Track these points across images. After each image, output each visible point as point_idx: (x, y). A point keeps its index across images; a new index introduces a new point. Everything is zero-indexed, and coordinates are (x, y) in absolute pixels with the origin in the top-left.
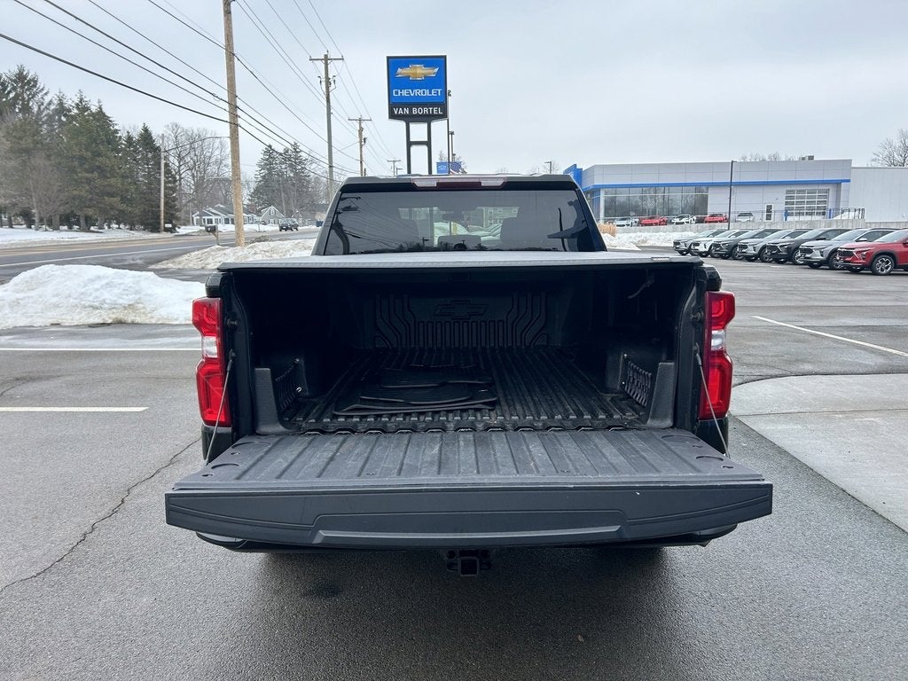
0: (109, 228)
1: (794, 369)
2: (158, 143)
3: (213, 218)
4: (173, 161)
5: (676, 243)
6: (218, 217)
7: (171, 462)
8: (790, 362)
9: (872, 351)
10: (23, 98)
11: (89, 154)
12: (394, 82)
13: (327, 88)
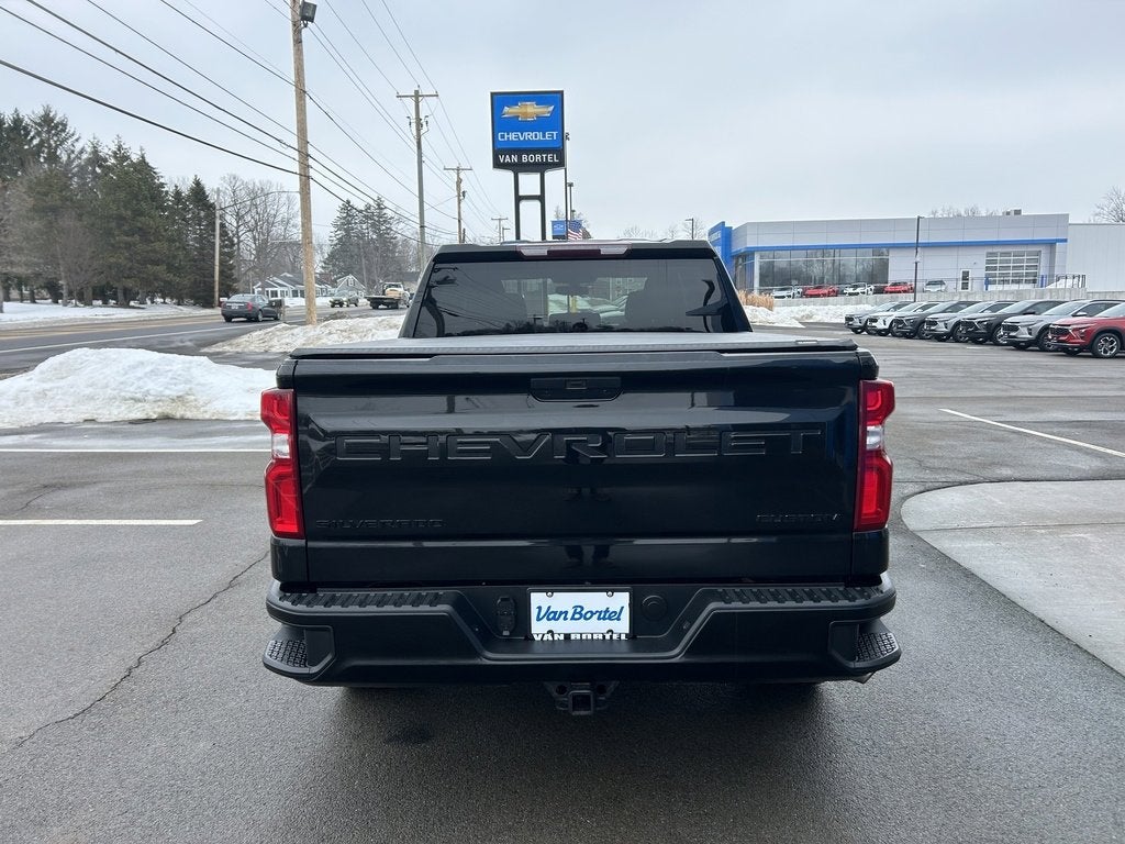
0: (153, 302)
1: (988, 473)
2: (212, 199)
3: (279, 289)
4: (231, 220)
5: (849, 319)
6: (285, 289)
7: (230, 585)
8: (983, 466)
9: (1087, 452)
10: (50, 145)
11: (129, 213)
12: (499, 124)
13: (418, 130)
